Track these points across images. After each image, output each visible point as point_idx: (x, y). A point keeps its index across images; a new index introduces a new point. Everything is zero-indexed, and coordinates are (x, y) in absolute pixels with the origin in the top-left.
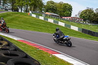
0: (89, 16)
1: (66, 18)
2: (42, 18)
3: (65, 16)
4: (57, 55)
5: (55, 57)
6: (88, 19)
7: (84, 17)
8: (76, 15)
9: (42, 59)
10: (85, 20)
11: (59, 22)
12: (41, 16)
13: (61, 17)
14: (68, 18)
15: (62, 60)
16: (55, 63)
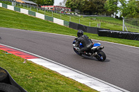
0: (79, 4)
1: (46, 7)
2: (10, 8)
3: (45, 5)
4: (34, 61)
5: (31, 63)
6: (78, 8)
7: (72, 6)
8: (61, 3)
9: (13, 67)
10: (73, 10)
11: (37, 13)
12: (10, 4)
13: (40, 6)
14: (50, 7)
15: (41, 67)
16: (30, 71)
